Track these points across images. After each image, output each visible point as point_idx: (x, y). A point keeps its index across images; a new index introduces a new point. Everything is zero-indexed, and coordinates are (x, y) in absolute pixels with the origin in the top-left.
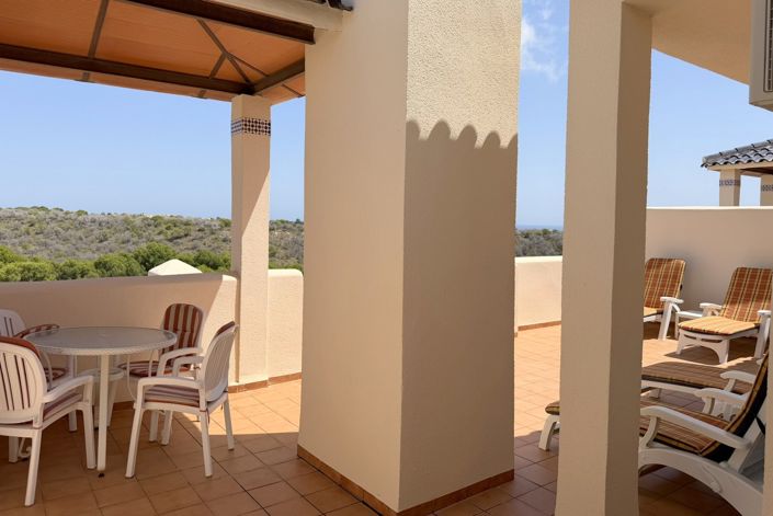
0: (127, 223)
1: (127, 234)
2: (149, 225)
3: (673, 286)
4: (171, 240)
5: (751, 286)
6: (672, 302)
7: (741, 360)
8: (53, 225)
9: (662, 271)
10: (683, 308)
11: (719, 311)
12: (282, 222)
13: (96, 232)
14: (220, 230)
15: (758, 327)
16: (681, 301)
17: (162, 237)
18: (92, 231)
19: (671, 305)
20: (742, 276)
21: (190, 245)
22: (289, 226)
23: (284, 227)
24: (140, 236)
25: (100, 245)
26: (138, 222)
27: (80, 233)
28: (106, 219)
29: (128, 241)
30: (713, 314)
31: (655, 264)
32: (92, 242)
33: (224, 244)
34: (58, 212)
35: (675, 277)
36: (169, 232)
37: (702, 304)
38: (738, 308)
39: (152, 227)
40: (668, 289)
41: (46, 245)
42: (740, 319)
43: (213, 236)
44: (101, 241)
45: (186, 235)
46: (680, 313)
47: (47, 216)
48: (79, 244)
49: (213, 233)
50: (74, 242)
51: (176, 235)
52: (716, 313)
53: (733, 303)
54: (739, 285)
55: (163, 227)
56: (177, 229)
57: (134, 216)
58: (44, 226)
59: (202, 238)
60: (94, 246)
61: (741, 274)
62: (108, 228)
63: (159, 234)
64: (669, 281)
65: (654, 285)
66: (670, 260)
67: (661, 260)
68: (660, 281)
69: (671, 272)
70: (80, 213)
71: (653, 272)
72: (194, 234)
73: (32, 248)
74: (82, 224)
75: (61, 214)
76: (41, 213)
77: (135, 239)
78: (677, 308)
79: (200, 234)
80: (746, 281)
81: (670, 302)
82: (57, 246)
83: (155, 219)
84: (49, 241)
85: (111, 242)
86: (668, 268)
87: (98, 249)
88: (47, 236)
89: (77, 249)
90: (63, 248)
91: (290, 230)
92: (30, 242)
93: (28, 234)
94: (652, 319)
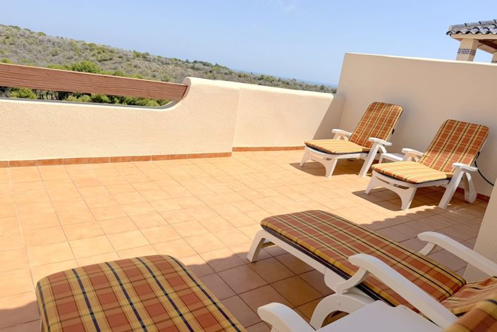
0: (72, 46)
1: (71, 53)
2: (87, 49)
3: (386, 129)
4: (100, 61)
5: (455, 138)
6: (379, 144)
7: (422, 208)
8: (22, 39)
9: (381, 114)
10: (389, 150)
11: (419, 157)
12: (175, 59)
13: (51, 49)
14: (134, 59)
15: (449, 179)
16: (389, 144)
17: (94, 58)
18: (48, 47)
19: (378, 146)
20: (449, 127)
21: (113, 66)
22: (179, 63)
23: (177, 64)
24: (80, 56)
25: (53, 58)
26: (79, 46)
27: (40, 48)
28: (58, 40)
29: (72, 58)
30: (413, 160)
31: (377, 107)
32: (48, 55)
33: (135, 69)
34: (26, 31)
35: (390, 121)
36: (99, 56)
37: (404, 149)
38: (438, 157)
39: (88, 51)
40: (380, 132)
41: (16, 52)
42: (437, 168)
43: (128, 63)
44: (54, 55)
45: (111, 59)
46: (385, 154)
47: (18, 33)
48: (39, 55)
49: (128, 61)
50: (35, 53)
51: (104, 58)
52: (417, 159)
53: (435, 151)
54: (445, 136)
55: (95, 52)
56: (104, 54)
57: (77, 42)
58: (16, 39)
59: (121, 62)
60: (49, 58)
61: (449, 125)
62: (59, 47)
63: (93, 56)
64: (384, 125)
65: (370, 126)
66: (390, 105)
67: (383, 104)
68: (376, 124)
69: (388, 117)
70: (41, 34)
71: (373, 114)
72: (116, 59)
73: (7, 53)
74: (42, 41)
75: (28, 33)
76: (14, 30)
77: (76, 57)
78: (384, 150)
79: (120, 60)
80: (452, 133)
81: (378, 143)
82: (24, 54)
83: (90, 45)
84: (18, 50)
85: (60, 57)
86: (386, 112)
87: (51, 61)
88: (18, 47)
89: (37, 58)
90: (28, 56)
91: (180, 65)
92: (6, 49)
93: (5, 43)
94: (357, 156)
